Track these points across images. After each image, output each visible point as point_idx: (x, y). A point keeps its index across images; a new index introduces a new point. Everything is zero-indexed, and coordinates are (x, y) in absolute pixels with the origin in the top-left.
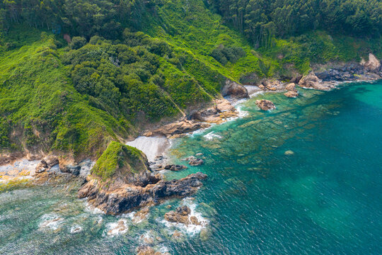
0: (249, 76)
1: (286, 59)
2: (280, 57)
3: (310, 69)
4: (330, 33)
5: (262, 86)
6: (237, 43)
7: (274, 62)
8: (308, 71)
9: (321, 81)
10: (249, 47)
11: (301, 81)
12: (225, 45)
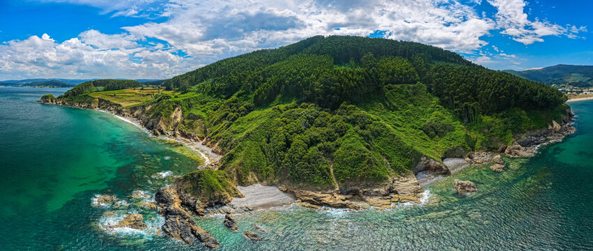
0: (455, 150)
1: (491, 132)
2: (486, 131)
3: (513, 140)
4: (524, 109)
5: (468, 159)
6: (448, 118)
7: (481, 136)
8: (511, 142)
9: (524, 148)
10: (459, 122)
11: (507, 151)
12: (436, 121)
